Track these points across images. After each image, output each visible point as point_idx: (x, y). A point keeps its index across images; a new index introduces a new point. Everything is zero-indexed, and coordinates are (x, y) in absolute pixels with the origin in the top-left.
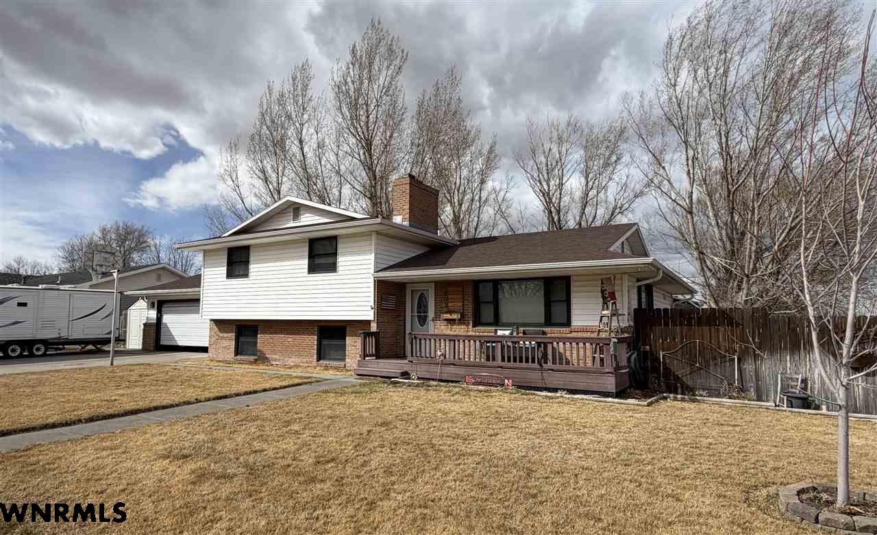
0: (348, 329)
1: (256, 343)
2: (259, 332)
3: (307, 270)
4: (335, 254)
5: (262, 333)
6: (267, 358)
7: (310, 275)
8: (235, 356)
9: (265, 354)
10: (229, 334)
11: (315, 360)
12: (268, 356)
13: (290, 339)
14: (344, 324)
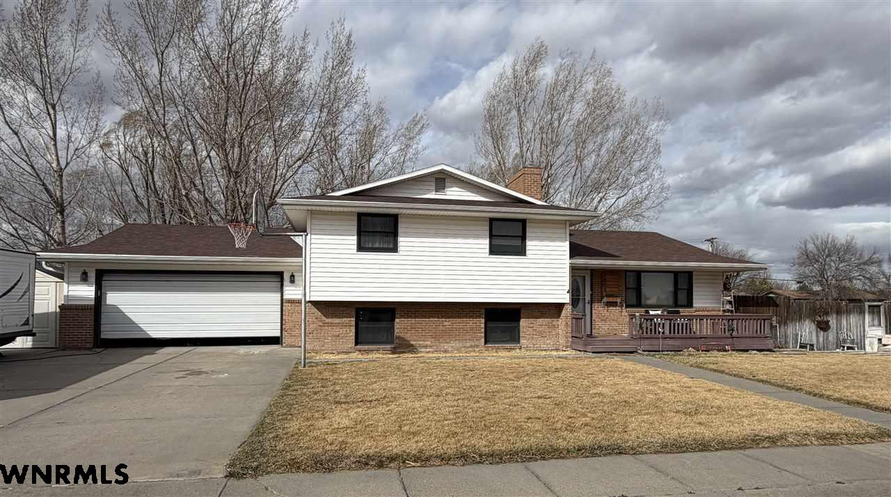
0: (522, 311)
1: (393, 327)
2: (397, 316)
3: (488, 251)
4: (524, 238)
5: (401, 317)
6: (412, 345)
7: (491, 256)
8: (355, 345)
9: (409, 341)
10: (344, 320)
11: (483, 344)
12: (412, 343)
13: (447, 323)
14: (519, 307)
